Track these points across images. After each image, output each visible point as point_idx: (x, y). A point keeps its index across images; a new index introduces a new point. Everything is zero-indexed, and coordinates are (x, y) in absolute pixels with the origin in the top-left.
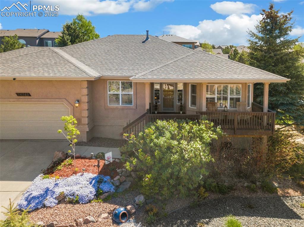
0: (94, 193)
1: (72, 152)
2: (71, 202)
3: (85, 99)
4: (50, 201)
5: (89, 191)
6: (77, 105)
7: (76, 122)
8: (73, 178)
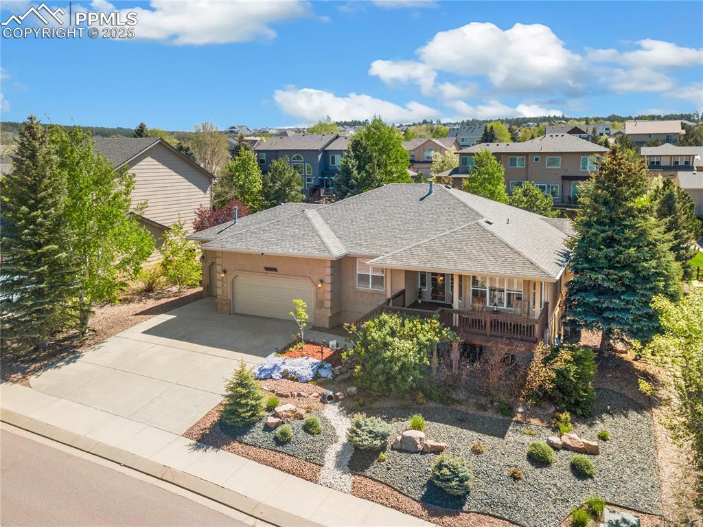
0: (312, 375)
1: (301, 335)
2: (292, 379)
3: (328, 279)
4: (276, 375)
5: (307, 373)
6: (320, 285)
7: (305, 306)
8: (299, 360)
